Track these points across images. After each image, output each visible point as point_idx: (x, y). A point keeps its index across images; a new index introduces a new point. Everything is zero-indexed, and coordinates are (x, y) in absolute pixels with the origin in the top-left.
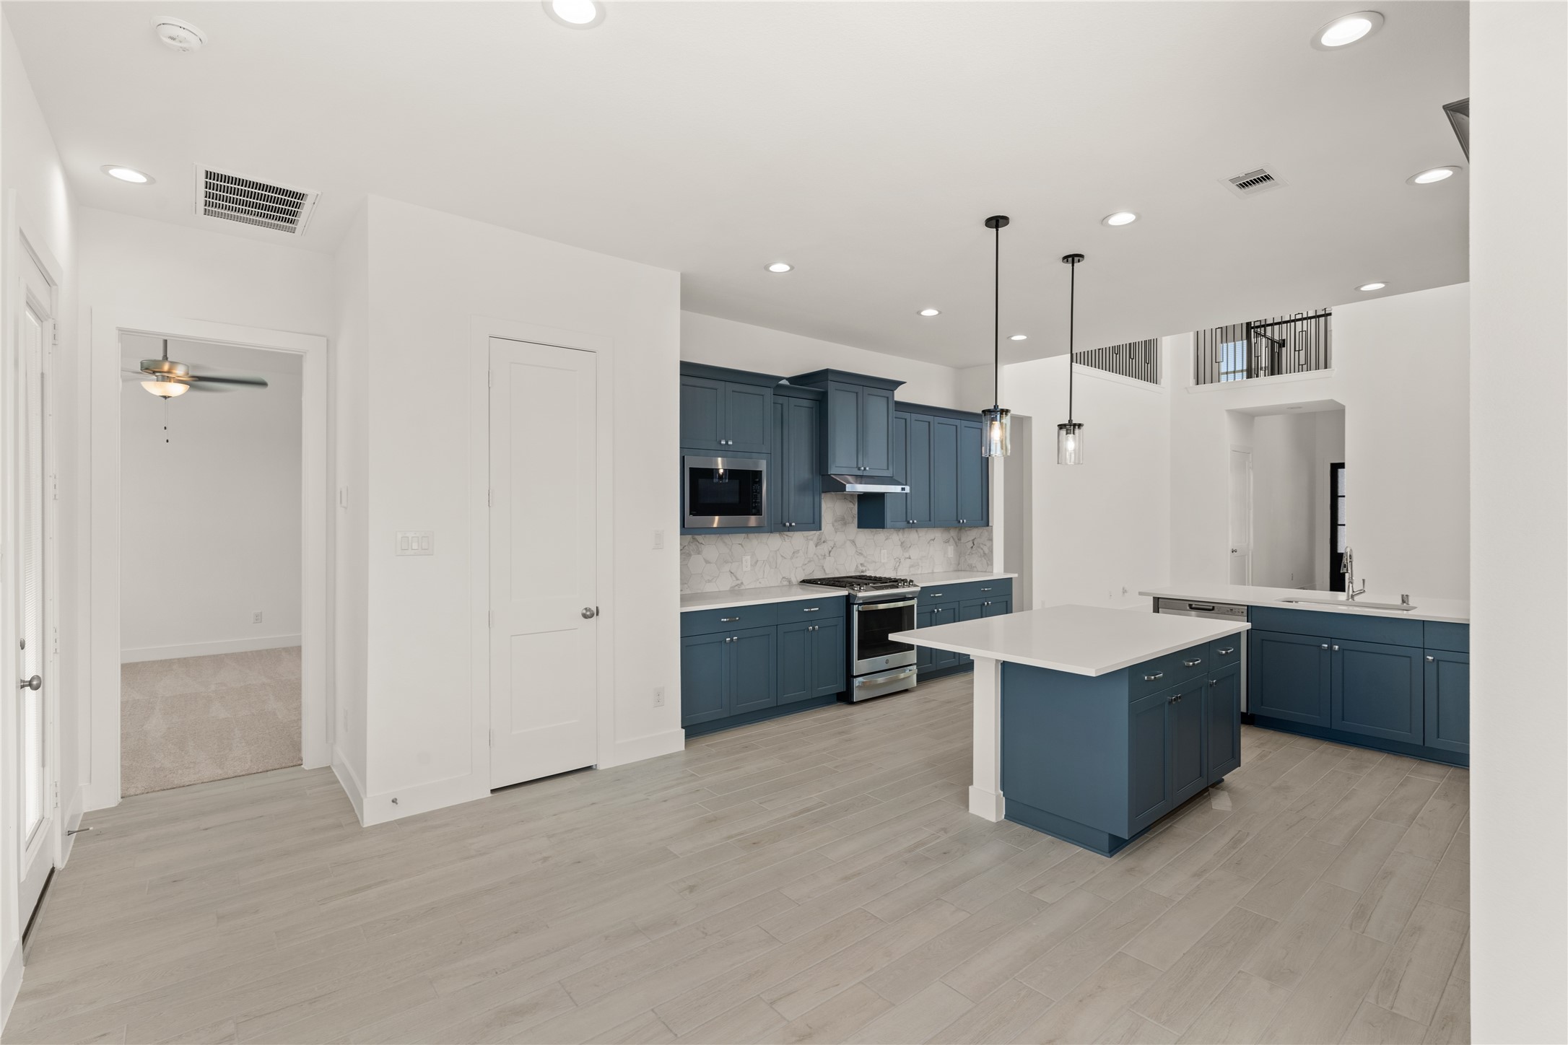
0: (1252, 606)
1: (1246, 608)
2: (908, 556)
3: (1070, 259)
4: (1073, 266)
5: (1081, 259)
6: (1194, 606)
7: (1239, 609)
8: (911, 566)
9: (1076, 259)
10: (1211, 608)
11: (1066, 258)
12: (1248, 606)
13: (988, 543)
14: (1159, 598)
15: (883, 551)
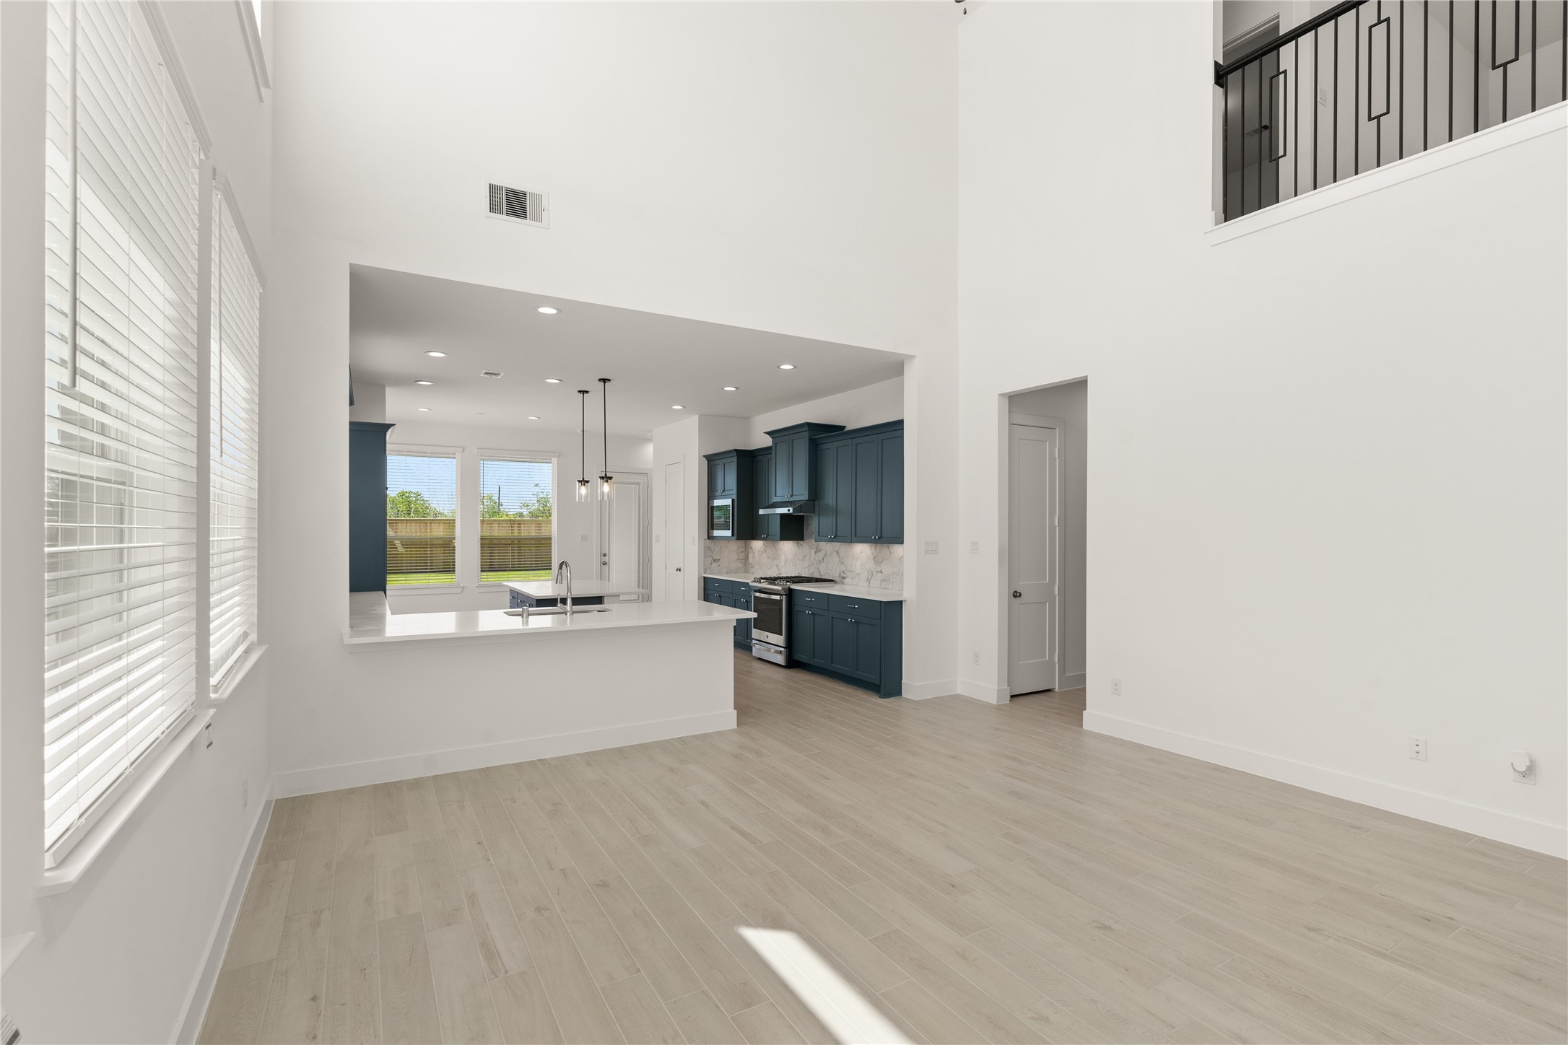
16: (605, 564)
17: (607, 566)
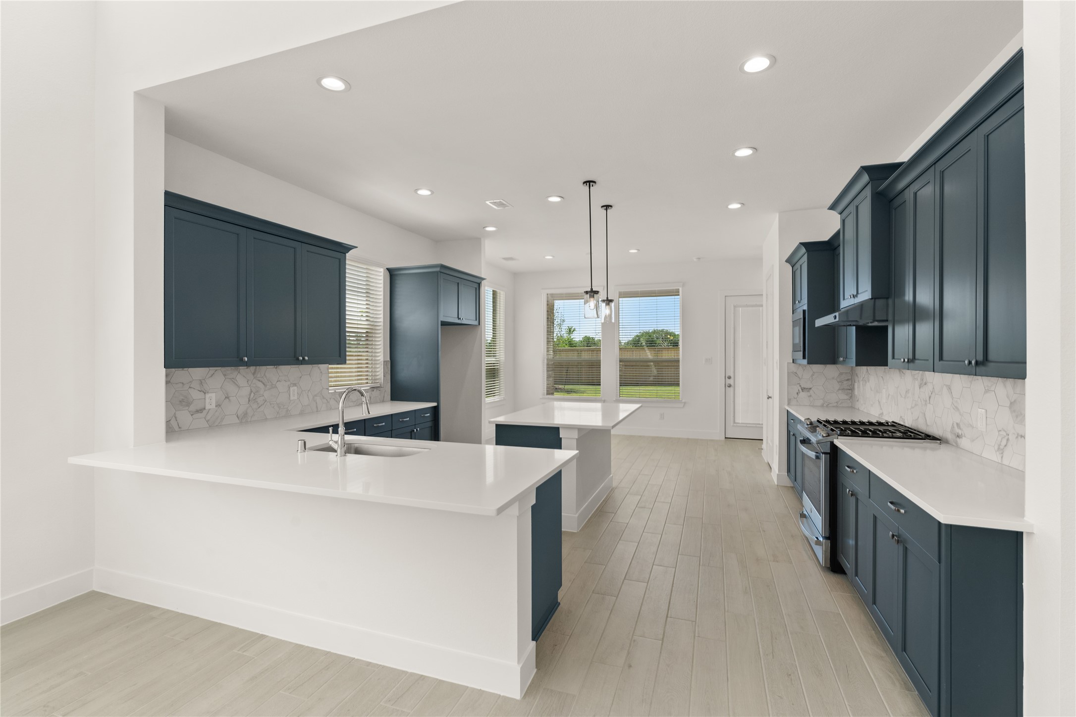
3: (588, 184)
4: (590, 188)
5: (593, 184)
9: (591, 184)
11: (585, 182)
16: (730, 386)
17: (732, 389)
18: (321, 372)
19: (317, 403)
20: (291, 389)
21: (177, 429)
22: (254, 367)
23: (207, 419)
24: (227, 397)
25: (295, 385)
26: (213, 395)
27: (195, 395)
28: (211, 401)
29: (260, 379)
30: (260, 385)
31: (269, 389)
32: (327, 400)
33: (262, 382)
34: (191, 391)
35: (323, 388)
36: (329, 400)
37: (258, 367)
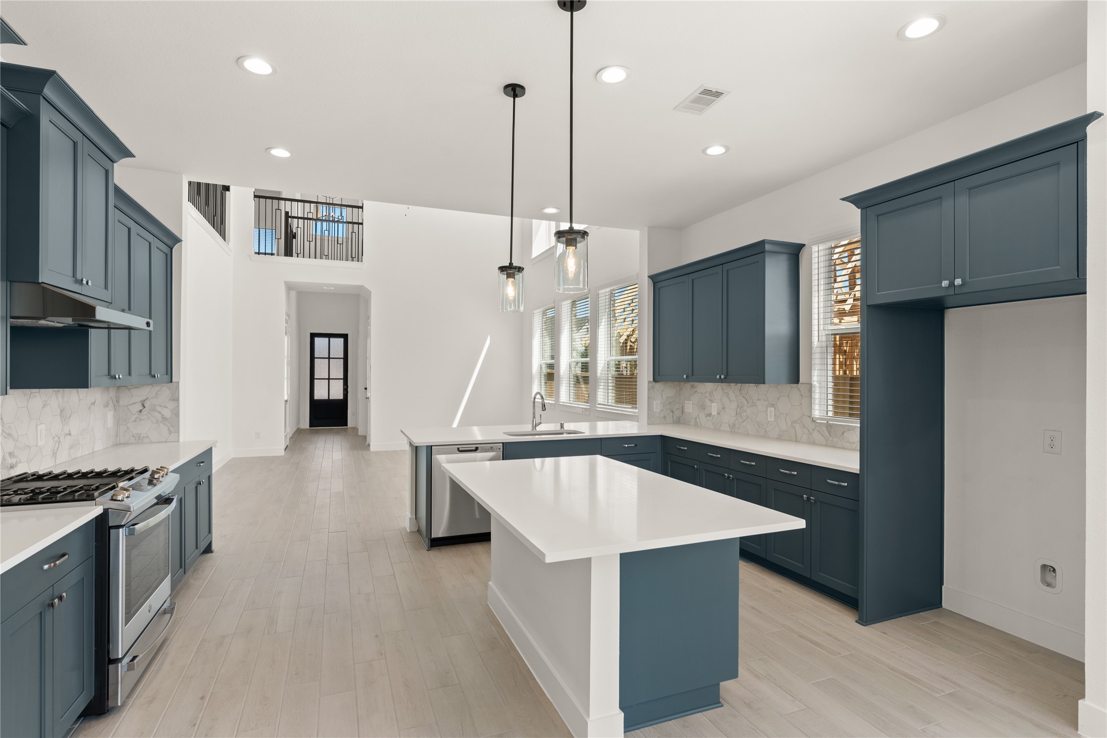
0: (506, 443)
1: (502, 444)
2: (67, 432)
6: (460, 449)
7: (497, 446)
8: (71, 447)
10: (474, 448)
12: (503, 443)
13: (171, 405)
14: (431, 446)
15: (39, 428)
18: (802, 395)
19: (796, 431)
20: (769, 409)
21: (699, 425)
22: (740, 384)
23: (714, 421)
24: (724, 408)
25: (773, 406)
26: (716, 404)
27: (708, 402)
28: (714, 408)
29: (743, 395)
30: (745, 402)
31: (751, 407)
32: (808, 430)
33: (745, 398)
34: (706, 399)
35: (803, 415)
36: (811, 431)
37: (743, 384)
